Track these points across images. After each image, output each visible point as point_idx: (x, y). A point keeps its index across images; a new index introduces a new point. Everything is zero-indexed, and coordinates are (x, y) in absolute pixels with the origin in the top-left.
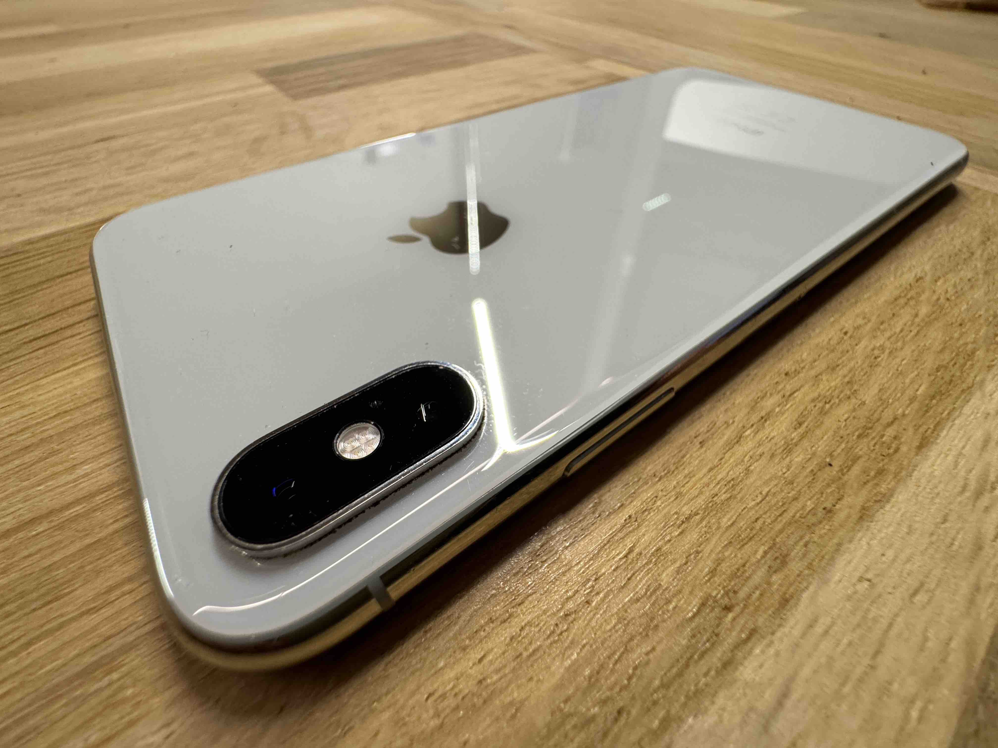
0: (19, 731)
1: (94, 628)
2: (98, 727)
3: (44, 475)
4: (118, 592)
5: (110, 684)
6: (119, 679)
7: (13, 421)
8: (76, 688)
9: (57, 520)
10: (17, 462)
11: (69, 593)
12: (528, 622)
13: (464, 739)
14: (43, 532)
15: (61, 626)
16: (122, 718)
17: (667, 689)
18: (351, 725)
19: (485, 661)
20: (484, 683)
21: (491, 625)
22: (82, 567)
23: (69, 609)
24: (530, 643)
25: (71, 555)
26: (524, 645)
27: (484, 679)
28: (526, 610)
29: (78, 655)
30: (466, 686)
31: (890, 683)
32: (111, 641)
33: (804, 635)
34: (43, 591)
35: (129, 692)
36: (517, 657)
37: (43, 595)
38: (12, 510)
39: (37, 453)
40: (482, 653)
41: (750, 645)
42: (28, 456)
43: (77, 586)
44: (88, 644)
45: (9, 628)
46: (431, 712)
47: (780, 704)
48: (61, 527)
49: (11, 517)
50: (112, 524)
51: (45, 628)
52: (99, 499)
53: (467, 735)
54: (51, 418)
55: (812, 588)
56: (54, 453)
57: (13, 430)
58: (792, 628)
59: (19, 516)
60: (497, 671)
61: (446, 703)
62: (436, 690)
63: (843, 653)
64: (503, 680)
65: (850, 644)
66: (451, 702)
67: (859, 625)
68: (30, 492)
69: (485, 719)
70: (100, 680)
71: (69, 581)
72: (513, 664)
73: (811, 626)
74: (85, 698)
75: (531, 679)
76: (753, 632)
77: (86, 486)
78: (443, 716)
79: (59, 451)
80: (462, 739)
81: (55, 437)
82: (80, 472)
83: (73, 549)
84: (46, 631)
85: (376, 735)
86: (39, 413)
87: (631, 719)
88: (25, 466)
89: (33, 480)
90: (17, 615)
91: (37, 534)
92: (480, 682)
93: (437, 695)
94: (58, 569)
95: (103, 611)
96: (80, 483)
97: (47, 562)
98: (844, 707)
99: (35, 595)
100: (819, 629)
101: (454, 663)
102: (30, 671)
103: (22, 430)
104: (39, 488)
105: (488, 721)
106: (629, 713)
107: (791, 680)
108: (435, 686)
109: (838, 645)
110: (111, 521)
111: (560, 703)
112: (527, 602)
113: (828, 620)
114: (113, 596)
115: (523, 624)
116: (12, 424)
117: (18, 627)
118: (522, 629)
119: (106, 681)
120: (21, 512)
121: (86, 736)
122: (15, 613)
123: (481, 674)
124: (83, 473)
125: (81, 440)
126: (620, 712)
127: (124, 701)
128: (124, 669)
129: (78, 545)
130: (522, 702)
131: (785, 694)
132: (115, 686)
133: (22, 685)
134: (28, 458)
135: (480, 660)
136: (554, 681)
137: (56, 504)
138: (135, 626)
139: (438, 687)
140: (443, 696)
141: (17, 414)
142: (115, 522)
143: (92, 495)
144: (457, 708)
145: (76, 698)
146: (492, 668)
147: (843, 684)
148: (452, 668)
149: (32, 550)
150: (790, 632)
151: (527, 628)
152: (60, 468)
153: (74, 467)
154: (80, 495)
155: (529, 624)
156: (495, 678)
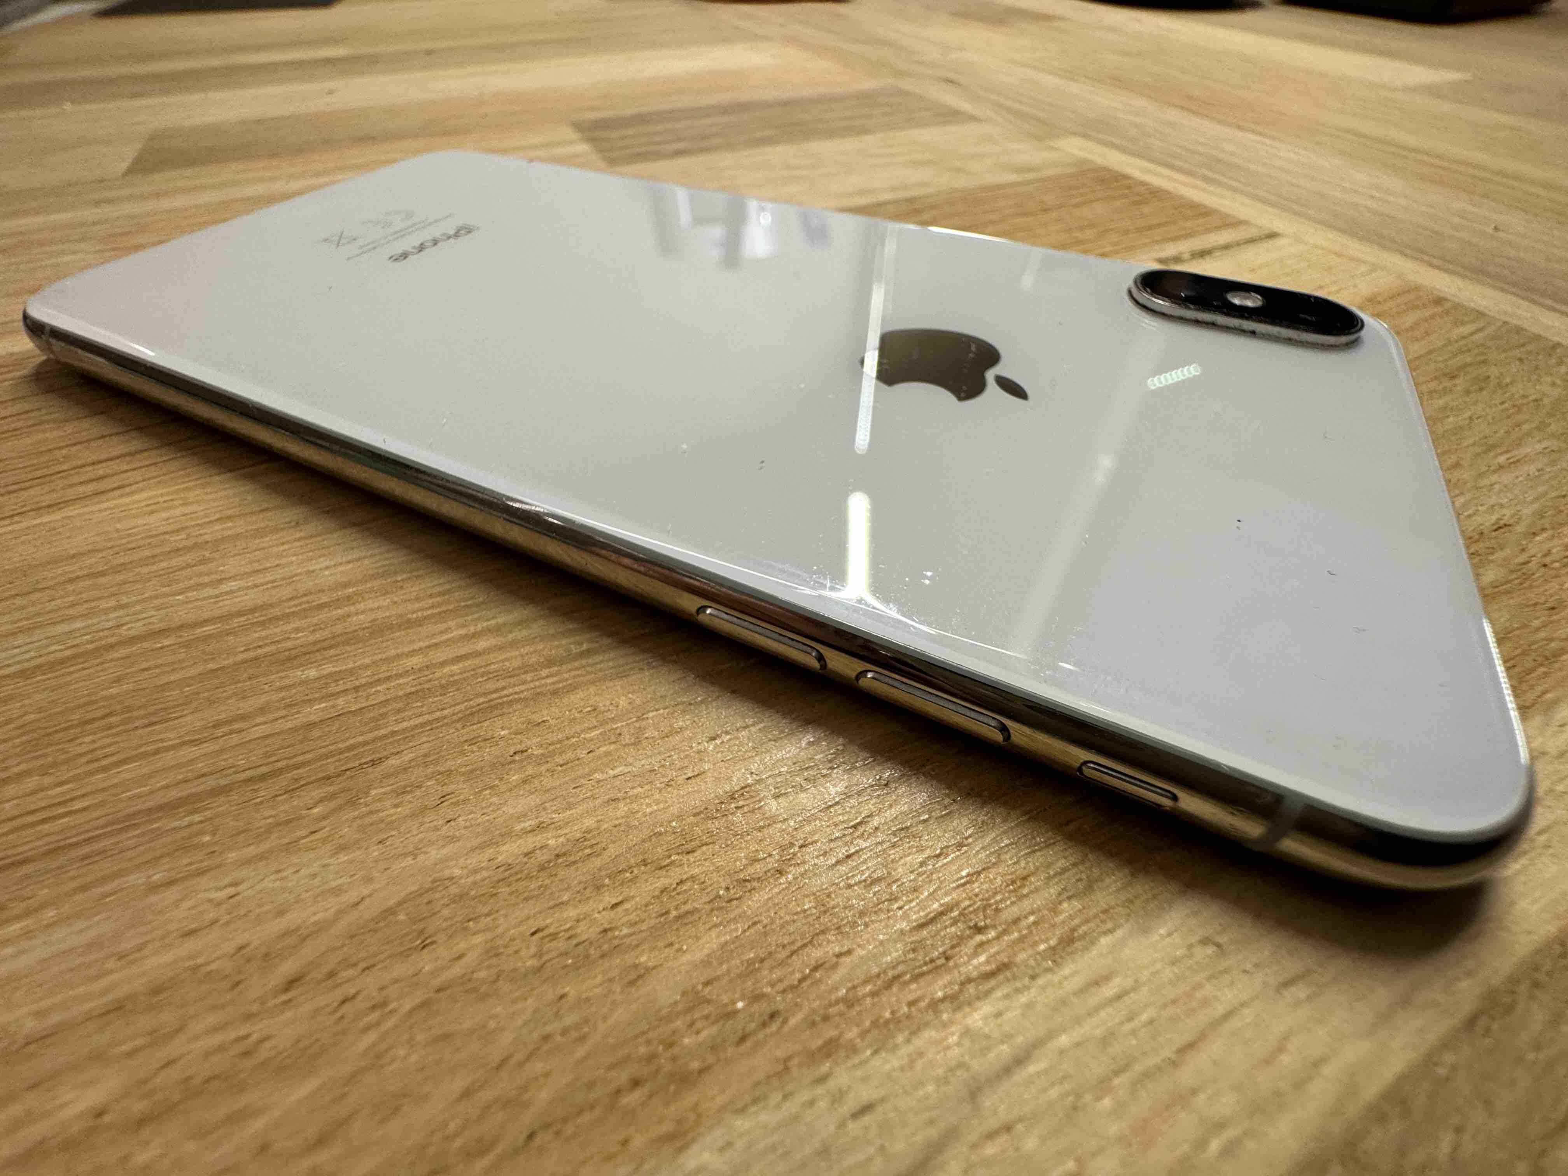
0: (85, 850)
1: (191, 762)
2: (167, 867)
3: (188, 583)
4: (226, 729)
5: (190, 825)
6: (201, 822)
7: (173, 518)
8: (152, 822)
9: (187, 635)
10: (163, 565)
11: (177, 718)
12: (692, 877)
13: (562, 992)
14: (170, 645)
15: (157, 752)
16: (191, 864)
17: (848, 1007)
18: (434, 939)
19: (620, 909)
20: (610, 934)
21: (643, 868)
22: (198, 693)
23: (171, 735)
24: (685, 903)
25: (190, 677)
26: (676, 903)
27: (610, 929)
28: (694, 862)
29: (167, 787)
30: (585, 931)
31: (1194, 1092)
32: (204, 779)
33: (1082, 991)
34: (152, 709)
35: (207, 838)
36: (663, 915)
37: (151, 714)
38: (144, 615)
39: (189, 558)
40: (620, 899)
41: (993, 982)
42: (176, 560)
43: (185, 712)
44: (180, 777)
45: (107, 741)
46: (533, 950)
47: (1007, 1070)
48: (187, 645)
49: (141, 623)
50: (242, 652)
51: (142, 750)
52: (236, 622)
53: (567, 989)
54: (211, 522)
55: (1119, 933)
56: (203, 561)
57: (169, 528)
58: (1066, 978)
59: (150, 623)
60: (633, 924)
61: (554, 944)
62: (547, 927)
63: (1134, 1032)
64: (634, 937)
65: (1151, 1022)
66: (560, 944)
67: (1174, 1002)
68: (166, 600)
69: (596, 976)
70: (181, 819)
71: (182, 705)
72: (653, 922)
73: (1097, 983)
74: (159, 834)
75: (671, 945)
76: (1004, 967)
77: (228, 605)
78: (545, 958)
79: (211, 560)
80: (560, 991)
81: (210, 544)
82: (225, 587)
83: (193, 672)
84: (142, 753)
85: (459, 958)
86: (202, 513)
87: (786, 1029)
88: (170, 570)
89: (176, 587)
90: (118, 729)
91: (161, 648)
92: (605, 931)
93: (545, 933)
94: (173, 690)
95: (206, 745)
96: (223, 600)
97: (164, 680)
98: (1107, 1102)
99: (142, 712)
100: (1109, 991)
101: (580, 901)
102: (114, 791)
103: (178, 531)
104: (178, 598)
105: (599, 979)
106: (785, 1021)
107: (1038, 1044)
108: (548, 921)
109: (1130, 1019)
110: (242, 649)
111: (698, 984)
112: (699, 852)
113: (1129, 982)
114: (219, 732)
115: (685, 877)
116: (171, 521)
117: (117, 742)
118: (681, 882)
119: (187, 820)
120: (152, 620)
121: (151, 872)
122: (118, 726)
123: (610, 923)
124: (228, 589)
125: (236, 552)
126: (773, 1016)
127: (199, 847)
128: (208, 813)
129: (200, 668)
130: (648, 970)
131: (1020, 1060)
132: (194, 828)
133: (102, 804)
134: (176, 562)
135: (615, 906)
136: (699, 956)
137: (192, 617)
138: (233, 770)
139: (551, 924)
140: (554, 936)
141: (178, 512)
142: (246, 650)
143: (231, 616)
144: (565, 954)
145: (152, 831)
146: (625, 919)
147: (1117, 1073)
148: (576, 907)
149: (152, 663)
150: (1060, 983)
151: (689, 884)
152: (206, 579)
153: (220, 581)
154: (217, 613)
155: (693, 878)
156: (625, 931)
